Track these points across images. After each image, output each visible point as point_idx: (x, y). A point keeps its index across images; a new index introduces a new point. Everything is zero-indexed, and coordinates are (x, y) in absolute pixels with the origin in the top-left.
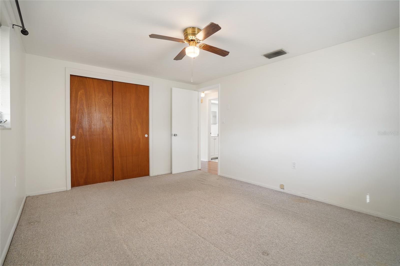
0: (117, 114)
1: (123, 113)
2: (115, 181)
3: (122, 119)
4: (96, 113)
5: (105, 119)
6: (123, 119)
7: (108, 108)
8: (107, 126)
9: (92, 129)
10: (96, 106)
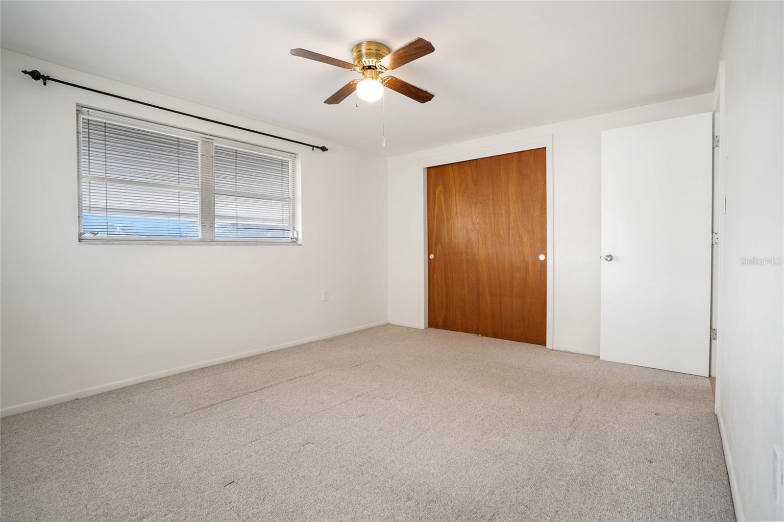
0: (484, 217)
1: (494, 214)
2: (481, 336)
3: (493, 225)
4: (457, 218)
5: (469, 227)
6: (495, 225)
7: (473, 208)
8: (473, 239)
9: (453, 245)
10: (457, 206)
